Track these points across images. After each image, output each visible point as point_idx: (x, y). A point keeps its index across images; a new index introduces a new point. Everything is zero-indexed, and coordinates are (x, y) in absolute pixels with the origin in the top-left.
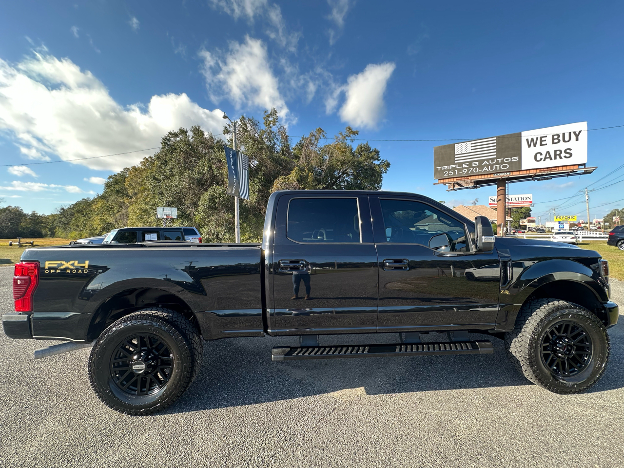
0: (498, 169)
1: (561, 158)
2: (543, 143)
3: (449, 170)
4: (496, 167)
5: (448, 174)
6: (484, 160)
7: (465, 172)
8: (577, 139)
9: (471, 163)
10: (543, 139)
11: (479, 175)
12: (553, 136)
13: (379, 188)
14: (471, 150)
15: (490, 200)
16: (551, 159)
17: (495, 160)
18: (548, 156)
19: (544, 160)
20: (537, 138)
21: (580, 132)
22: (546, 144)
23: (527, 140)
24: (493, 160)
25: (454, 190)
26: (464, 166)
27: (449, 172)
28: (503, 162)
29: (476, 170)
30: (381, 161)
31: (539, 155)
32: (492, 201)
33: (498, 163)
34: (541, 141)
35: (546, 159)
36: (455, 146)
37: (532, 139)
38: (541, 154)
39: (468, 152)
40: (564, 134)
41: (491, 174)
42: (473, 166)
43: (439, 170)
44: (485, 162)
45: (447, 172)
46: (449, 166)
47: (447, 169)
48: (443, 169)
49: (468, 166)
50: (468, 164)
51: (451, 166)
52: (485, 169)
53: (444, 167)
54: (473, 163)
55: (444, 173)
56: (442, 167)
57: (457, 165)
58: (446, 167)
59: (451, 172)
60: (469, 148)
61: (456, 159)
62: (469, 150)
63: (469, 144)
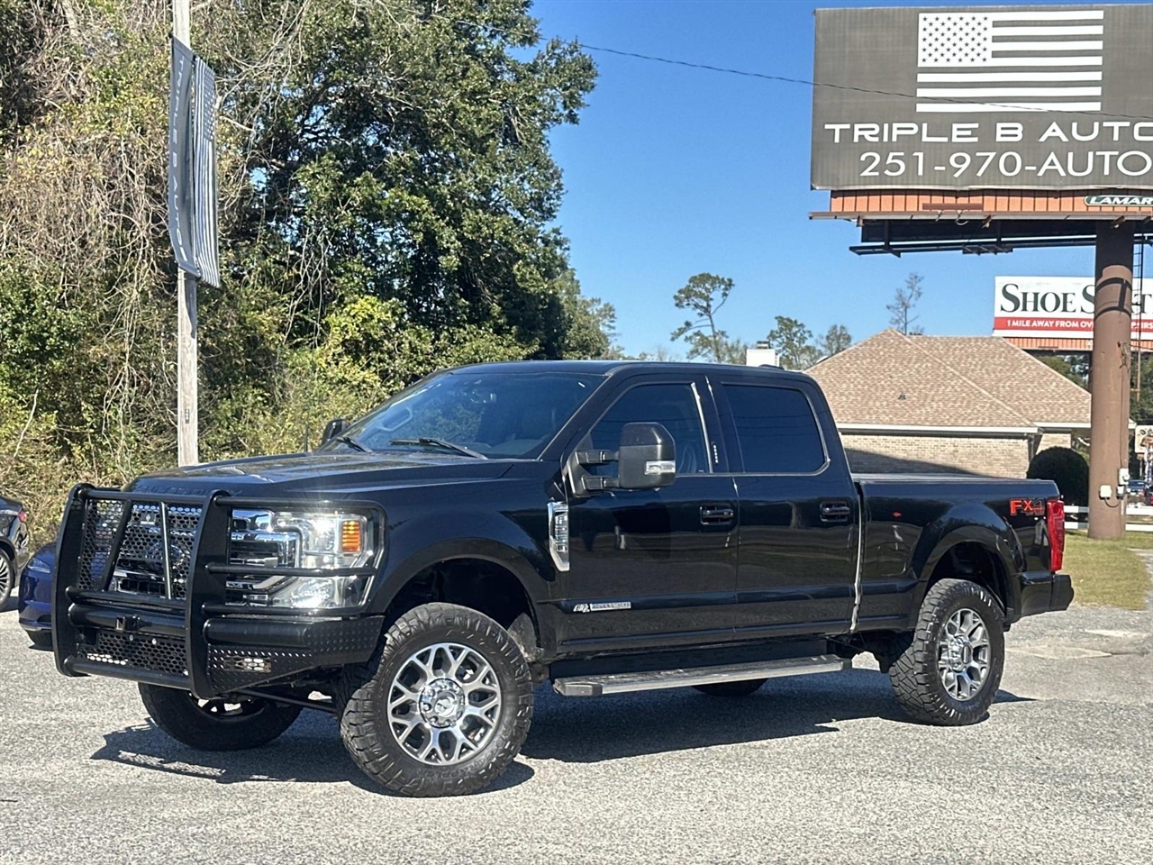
0: (1107, 172)
3: (884, 148)
4: (1099, 161)
5: (879, 168)
6: (1044, 120)
7: (960, 166)
9: (988, 121)
11: (1022, 193)
13: (539, 207)
14: (995, 54)
15: (1000, 300)
17: (1096, 125)
24: (1085, 120)
25: (887, 249)
26: (959, 133)
27: (884, 159)
28: (1127, 141)
29: (1010, 165)
30: (542, 46)
32: (1009, 305)
33: (1105, 141)
36: (922, 24)
39: (979, 63)
41: (1073, 193)
42: (999, 139)
43: (837, 140)
44: (1054, 126)
45: (874, 159)
46: (886, 126)
47: (876, 139)
48: (856, 140)
49: (975, 139)
50: (976, 125)
51: (895, 126)
52: (1052, 163)
53: (860, 130)
54: (999, 126)
55: (863, 158)
56: (853, 128)
57: (925, 126)
58: (873, 129)
59: (894, 158)
60: (982, 46)
61: (921, 93)
62: (984, 55)
63: (984, 24)
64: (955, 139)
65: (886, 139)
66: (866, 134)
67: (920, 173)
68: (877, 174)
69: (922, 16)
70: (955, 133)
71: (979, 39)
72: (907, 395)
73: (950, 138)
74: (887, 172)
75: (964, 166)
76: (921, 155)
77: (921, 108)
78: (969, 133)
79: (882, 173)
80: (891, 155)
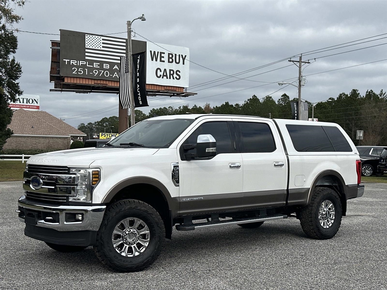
1: (173, 78)
2: (163, 59)
3: (78, 67)
6: (114, 64)
8: (184, 64)
9: (102, 63)
10: (163, 55)
12: (169, 54)
14: (103, 47)
16: (167, 78)
18: (165, 74)
19: (163, 78)
20: (158, 52)
21: (186, 56)
22: (164, 61)
23: (151, 52)
27: (78, 69)
29: (107, 74)
31: (159, 71)
34: (161, 57)
35: (164, 77)
37: (154, 52)
38: (161, 71)
39: (99, 48)
40: (176, 55)
42: (104, 67)
43: (66, 64)
44: (116, 66)
45: (76, 69)
46: (78, 61)
47: (76, 64)
48: (71, 64)
49: (99, 67)
50: (99, 64)
51: (80, 62)
52: (116, 75)
53: (72, 62)
54: (104, 64)
55: (73, 69)
56: (70, 61)
57: (87, 62)
58: (75, 62)
59: (80, 70)
60: (100, 44)
61: (86, 54)
62: (100, 46)
63: (100, 39)
64: (94, 67)
65: (78, 65)
66: (74, 63)
67: (87, 74)
68: (76, 73)
69: (86, 35)
70: (94, 65)
71: (99, 43)
72: (34, 127)
73: (93, 66)
74: (79, 73)
75: (97, 73)
76: (87, 69)
77: (86, 58)
78: (97, 65)
79: (78, 73)
80: (80, 69)
